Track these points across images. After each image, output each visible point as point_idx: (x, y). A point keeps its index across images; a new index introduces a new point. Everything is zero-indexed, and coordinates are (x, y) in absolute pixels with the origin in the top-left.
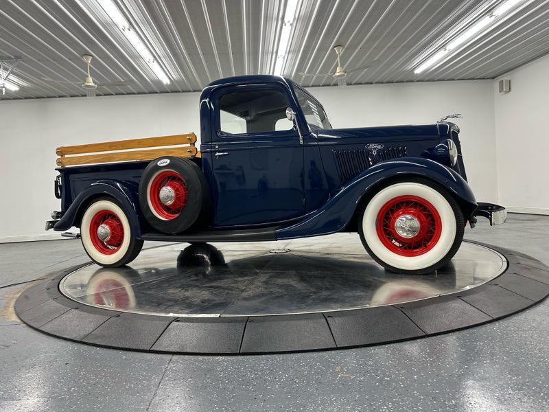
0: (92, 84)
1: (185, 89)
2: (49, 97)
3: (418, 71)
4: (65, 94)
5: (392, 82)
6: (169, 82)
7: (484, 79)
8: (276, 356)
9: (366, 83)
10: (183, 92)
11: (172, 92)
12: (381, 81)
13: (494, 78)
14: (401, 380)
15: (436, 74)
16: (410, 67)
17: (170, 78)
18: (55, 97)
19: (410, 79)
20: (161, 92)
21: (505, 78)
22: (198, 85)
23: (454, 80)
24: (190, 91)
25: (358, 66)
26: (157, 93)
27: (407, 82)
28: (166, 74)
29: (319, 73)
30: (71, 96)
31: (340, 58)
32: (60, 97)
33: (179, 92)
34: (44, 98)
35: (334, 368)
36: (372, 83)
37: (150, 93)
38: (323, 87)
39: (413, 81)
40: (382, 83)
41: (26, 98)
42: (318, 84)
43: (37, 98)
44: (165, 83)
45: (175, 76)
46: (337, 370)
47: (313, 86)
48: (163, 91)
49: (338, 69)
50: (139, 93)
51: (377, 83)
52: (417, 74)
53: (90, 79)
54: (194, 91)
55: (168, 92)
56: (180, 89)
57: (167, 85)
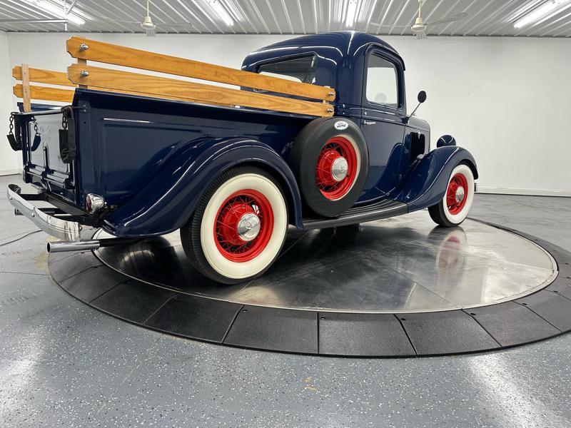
0: (151, 25)
1: (250, 31)
3: (519, 25)
4: (128, 30)
5: (487, 36)
6: (232, 23)
8: (256, 352)
9: (454, 35)
10: (248, 33)
11: (237, 33)
12: (473, 34)
15: (539, 30)
17: (233, 19)
18: (120, 32)
19: (511, 34)
20: (226, 33)
22: (263, 26)
23: (564, 37)
24: (256, 33)
25: (443, 17)
26: (221, 33)
27: (506, 36)
28: (230, 14)
29: (397, 24)
30: (136, 32)
32: (125, 32)
33: (244, 33)
34: (109, 32)
35: (305, 378)
36: (462, 36)
37: (214, 33)
39: (513, 36)
40: (475, 36)
41: (92, 32)
42: (397, 33)
43: (103, 32)
44: (228, 25)
45: (239, 18)
46: (306, 381)
47: (391, 34)
48: (228, 32)
49: (418, 21)
50: (203, 33)
51: (468, 35)
52: (517, 28)
53: (149, 19)
54: (260, 33)
55: (233, 34)
56: (245, 31)
57: (230, 25)
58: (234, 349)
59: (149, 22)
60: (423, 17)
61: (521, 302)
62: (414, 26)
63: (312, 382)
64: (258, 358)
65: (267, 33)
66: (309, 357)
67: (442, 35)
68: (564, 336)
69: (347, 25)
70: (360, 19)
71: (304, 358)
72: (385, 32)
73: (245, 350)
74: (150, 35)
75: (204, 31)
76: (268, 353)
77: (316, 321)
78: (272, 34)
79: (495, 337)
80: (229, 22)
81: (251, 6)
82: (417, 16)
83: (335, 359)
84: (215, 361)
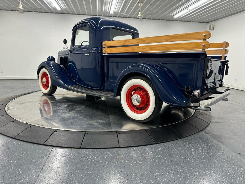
0: (22, 8)
1: (68, 13)
3: (176, 17)
4: (9, 9)
5: (164, 20)
6: (60, 9)
7: (204, 23)
8: (95, 150)
9: (152, 19)
10: (67, 14)
11: (62, 13)
13: (208, 23)
14: (140, 163)
15: (183, 18)
16: (172, 14)
17: (61, 7)
18: (3, 10)
19: (172, 20)
20: (56, 13)
21: (212, 23)
22: (74, 12)
23: (191, 22)
24: (70, 14)
26: (54, 13)
27: (170, 20)
28: (59, 5)
30: (12, 10)
31: (141, 8)
32: (6, 10)
35: (117, 157)
36: (155, 19)
37: (51, 13)
38: (133, 19)
39: (173, 20)
40: (160, 20)
42: (131, 17)
44: (58, 10)
45: (63, 7)
47: (128, 18)
48: (57, 13)
50: (45, 12)
51: (157, 19)
52: (175, 18)
53: (21, 6)
54: (72, 14)
55: (60, 13)
56: (65, 13)
57: (59, 10)
58: (85, 149)
60: (141, 12)
62: (138, 16)
65: (76, 14)
67: (148, 19)
69: (111, 13)
70: (116, 11)
71: (114, 149)
72: (125, 17)
73: (90, 149)
74: (21, 12)
75: (46, 12)
76: (100, 149)
77: (116, 135)
78: (78, 14)
80: (59, 8)
81: (69, 2)
82: (139, 11)
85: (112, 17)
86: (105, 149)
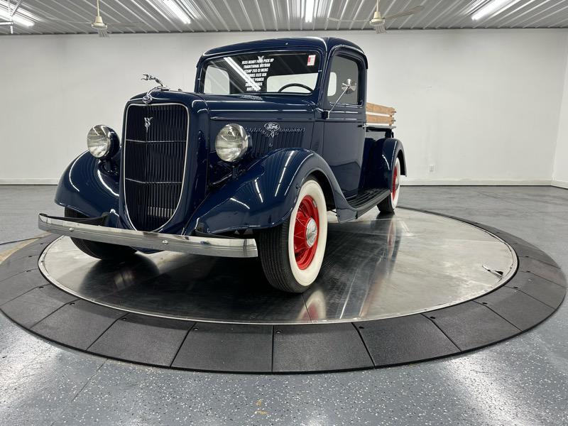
0: (102, 25)
1: (209, 28)
2: (67, 33)
3: (476, 17)
4: (82, 31)
5: (447, 28)
6: (189, 22)
7: (559, 27)
8: (206, 375)
9: (415, 28)
10: (207, 31)
11: (195, 32)
12: (433, 26)
15: (497, 21)
16: (468, 11)
17: (190, 18)
18: (74, 33)
19: (466, 26)
20: (184, 32)
22: (223, 26)
23: (521, 28)
24: (214, 31)
25: (402, 11)
26: (179, 32)
27: (464, 28)
28: (187, 14)
29: (357, 18)
30: (90, 33)
31: (379, 4)
32: (78, 33)
33: (203, 31)
34: (62, 34)
35: (256, 401)
36: (422, 29)
37: (172, 32)
38: (365, 31)
39: (471, 28)
40: (434, 28)
41: (44, 34)
42: (358, 27)
43: (55, 34)
44: (185, 23)
45: (196, 15)
46: (257, 404)
47: (352, 29)
48: (186, 30)
49: (376, 15)
50: (160, 32)
51: (427, 28)
52: (475, 21)
53: (100, 19)
54: (219, 31)
55: (191, 32)
56: (204, 29)
57: (187, 24)
58: (183, 372)
59: (100, 22)
60: (381, 12)
61: (480, 301)
62: (373, 21)
63: (262, 405)
64: (207, 381)
65: (226, 31)
66: (262, 376)
67: (402, 29)
68: (524, 335)
69: (307, 21)
70: (319, 15)
71: (257, 377)
72: (345, 27)
73: (194, 373)
74: (103, 35)
75: (161, 30)
76: (219, 375)
77: (271, 336)
78: (231, 31)
79: (455, 341)
80: (186, 20)
81: (208, 5)
82: (375, 11)
83: (289, 376)
84: (161, 388)
85: (311, 30)
86: (231, 376)
